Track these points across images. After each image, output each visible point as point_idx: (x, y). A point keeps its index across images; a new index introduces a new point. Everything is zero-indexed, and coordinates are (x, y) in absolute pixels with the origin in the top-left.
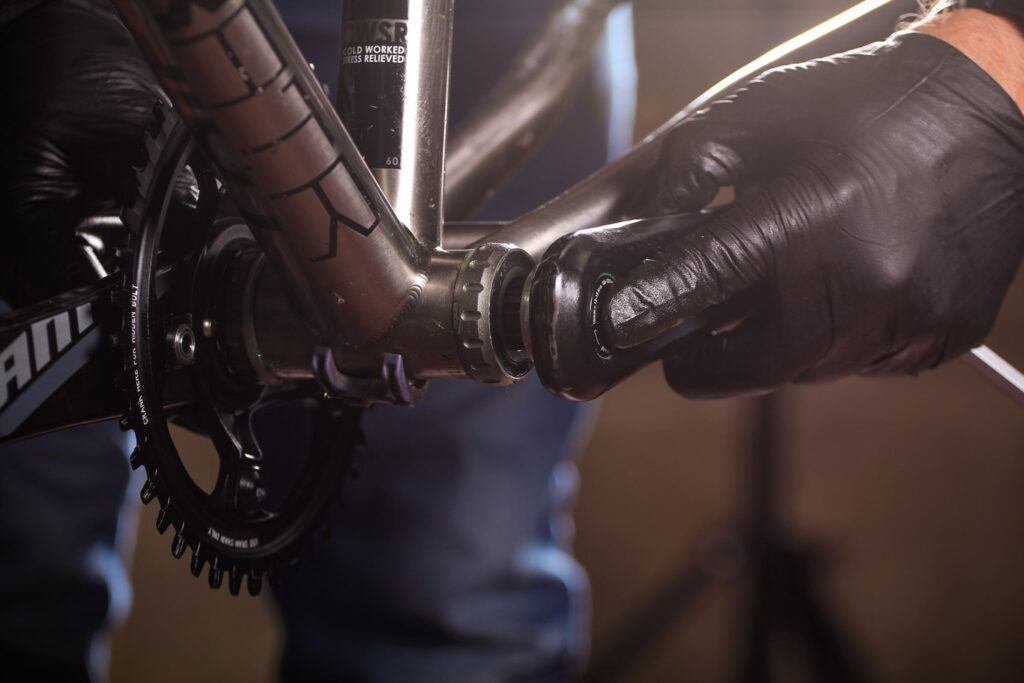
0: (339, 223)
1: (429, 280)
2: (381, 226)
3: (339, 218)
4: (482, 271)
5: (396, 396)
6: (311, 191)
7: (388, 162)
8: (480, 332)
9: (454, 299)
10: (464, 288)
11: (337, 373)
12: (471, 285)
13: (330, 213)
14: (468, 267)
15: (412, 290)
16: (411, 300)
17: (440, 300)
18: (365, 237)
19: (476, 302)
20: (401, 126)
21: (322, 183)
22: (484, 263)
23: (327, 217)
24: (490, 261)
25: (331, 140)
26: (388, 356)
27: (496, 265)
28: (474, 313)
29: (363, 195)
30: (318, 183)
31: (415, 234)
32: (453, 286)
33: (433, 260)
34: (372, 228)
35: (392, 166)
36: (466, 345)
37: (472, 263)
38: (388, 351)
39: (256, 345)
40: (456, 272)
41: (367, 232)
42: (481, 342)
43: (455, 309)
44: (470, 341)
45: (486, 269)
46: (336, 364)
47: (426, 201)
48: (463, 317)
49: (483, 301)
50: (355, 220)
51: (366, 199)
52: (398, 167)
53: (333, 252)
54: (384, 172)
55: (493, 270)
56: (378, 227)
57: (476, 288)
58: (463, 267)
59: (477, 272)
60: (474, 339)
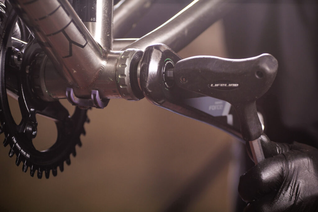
0: (73, 44)
1: (107, 63)
2: (89, 45)
3: (73, 42)
4: (126, 60)
5: (97, 105)
6: (61, 33)
7: (92, 20)
8: (126, 82)
9: (116, 70)
10: (120, 66)
11: (75, 97)
12: (122, 65)
13: (69, 41)
14: (121, 58)
15: (101, 67)
16: (101, 71)
17: (111, 70)
18: (82, 49)
19: (124, 71)
20: (96, 6)
21: (66, 30)
22: (127, 56)
23: (68, 42)
24: (129, 56)
25: (68, 14)
26: (93, 91)
27: (131, 57)
28: (123, 75)
29: (81, 33)
30: (64, 30)
31: (102, 46)
32: (116, 65)
33: (109, 55)
34: (85, 45)
35: (93, 21)
36: (121, 87)
37: (123, 57)
38: (93, 89)
39: (45, 88)
40: (117, 60)
41: (83, 47)
42: (126, 85)
43: (117, 74)
44: (122, 85)
45: (128, 59)
46: (75, 94)
47: (106, 34)
48: (119, 77)
49: (127, 71)
50: (78, 43)
51: (82, 35)
52: (95, 21)
53: (71, 54)
54: (90, 23)
55: (130, 59)
56: (87, 45)
57: (124, 66)
58: (120, 58)
59: (125, 60)
60: (124, 85)
